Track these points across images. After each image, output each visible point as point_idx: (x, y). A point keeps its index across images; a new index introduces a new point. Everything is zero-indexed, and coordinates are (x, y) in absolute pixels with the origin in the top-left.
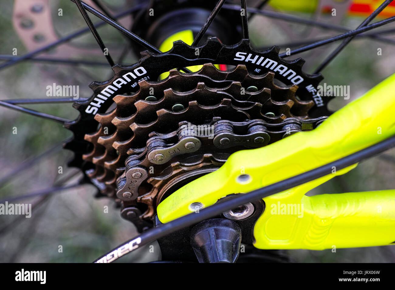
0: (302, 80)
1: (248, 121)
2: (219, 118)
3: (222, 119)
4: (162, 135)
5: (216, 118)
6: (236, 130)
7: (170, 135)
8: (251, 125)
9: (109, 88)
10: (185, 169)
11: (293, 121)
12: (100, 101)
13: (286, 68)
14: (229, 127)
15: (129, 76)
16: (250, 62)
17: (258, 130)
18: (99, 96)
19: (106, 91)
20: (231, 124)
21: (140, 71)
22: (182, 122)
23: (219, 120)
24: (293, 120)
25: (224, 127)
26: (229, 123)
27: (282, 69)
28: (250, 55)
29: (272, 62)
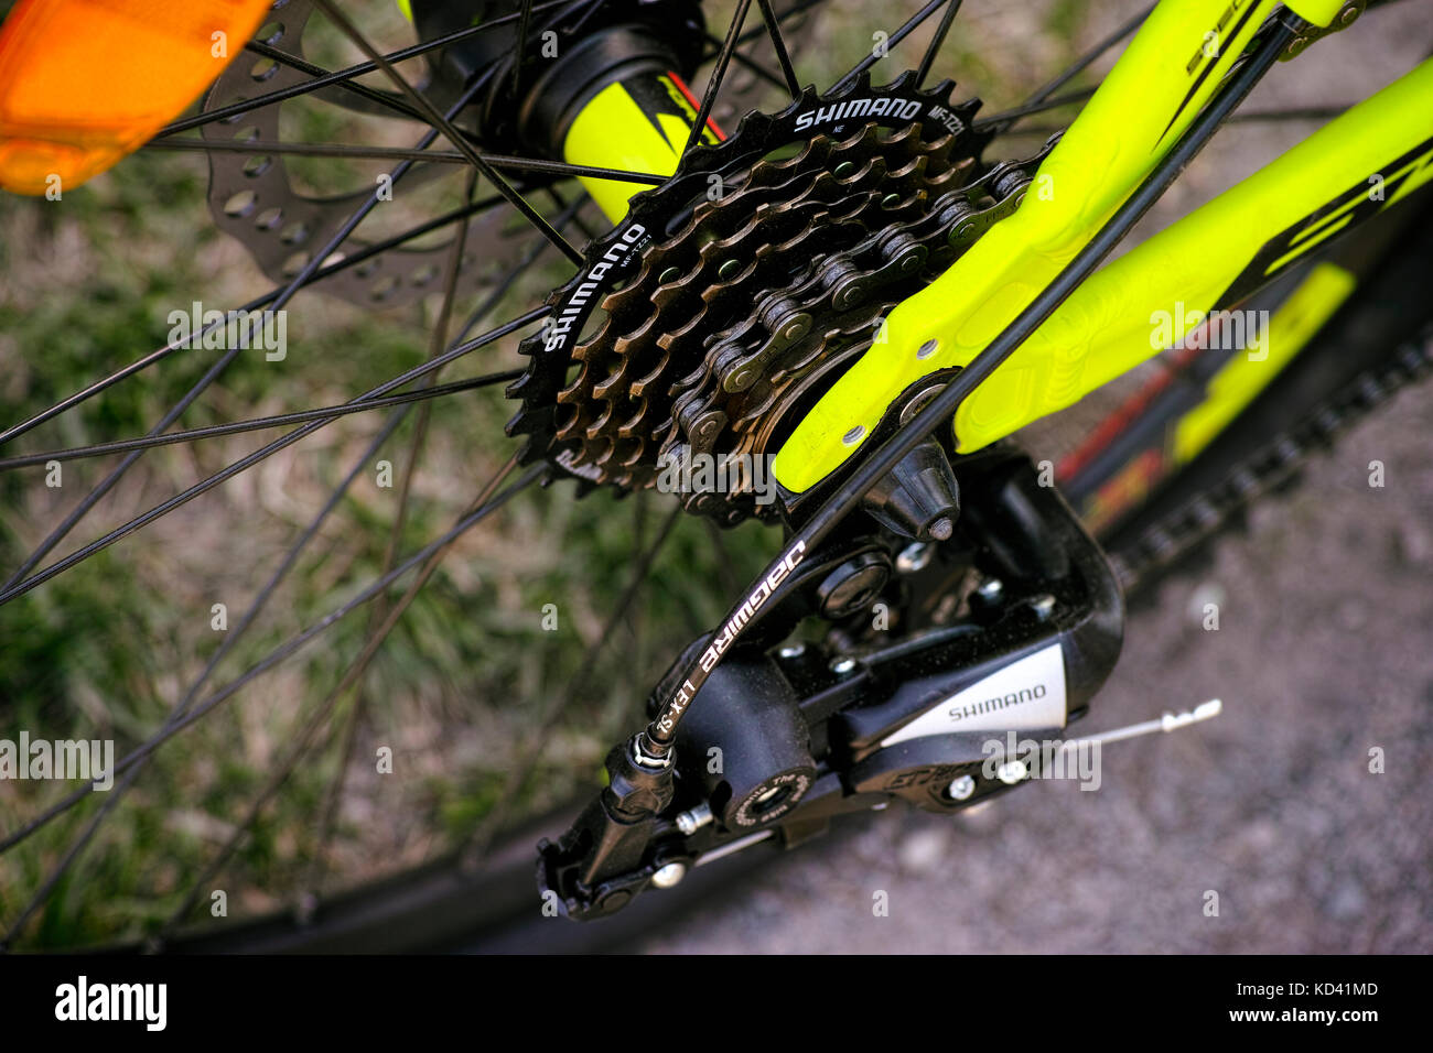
0: (919, 105)
1: (873, 236)
2: (821, 255)
3: (828, 256)
4: (727, 333)
5: (816, 258)
6: (861, 263)
7: (743, 328)
8: (882, 241)
9: (583, 290)
10: (797, 375)
11: (952, 200)
12: (568, 320)
13: (887, 101)
14: (847, 265)
15: (616, 252)
16: (823, 122)
17: (898, 245)
18: (566, 311)
19: (577, 298)
20: (848, 256)
21: (634, 233)
22: (759, 294)
23: (823, 259)
24: (950, 196)
25: (840, 270)
26: (843, 257)
27: (880, 105)
28: (822, 110)
29: (860, 102)
